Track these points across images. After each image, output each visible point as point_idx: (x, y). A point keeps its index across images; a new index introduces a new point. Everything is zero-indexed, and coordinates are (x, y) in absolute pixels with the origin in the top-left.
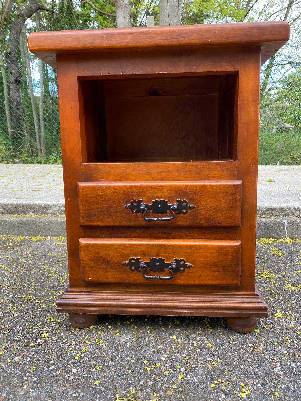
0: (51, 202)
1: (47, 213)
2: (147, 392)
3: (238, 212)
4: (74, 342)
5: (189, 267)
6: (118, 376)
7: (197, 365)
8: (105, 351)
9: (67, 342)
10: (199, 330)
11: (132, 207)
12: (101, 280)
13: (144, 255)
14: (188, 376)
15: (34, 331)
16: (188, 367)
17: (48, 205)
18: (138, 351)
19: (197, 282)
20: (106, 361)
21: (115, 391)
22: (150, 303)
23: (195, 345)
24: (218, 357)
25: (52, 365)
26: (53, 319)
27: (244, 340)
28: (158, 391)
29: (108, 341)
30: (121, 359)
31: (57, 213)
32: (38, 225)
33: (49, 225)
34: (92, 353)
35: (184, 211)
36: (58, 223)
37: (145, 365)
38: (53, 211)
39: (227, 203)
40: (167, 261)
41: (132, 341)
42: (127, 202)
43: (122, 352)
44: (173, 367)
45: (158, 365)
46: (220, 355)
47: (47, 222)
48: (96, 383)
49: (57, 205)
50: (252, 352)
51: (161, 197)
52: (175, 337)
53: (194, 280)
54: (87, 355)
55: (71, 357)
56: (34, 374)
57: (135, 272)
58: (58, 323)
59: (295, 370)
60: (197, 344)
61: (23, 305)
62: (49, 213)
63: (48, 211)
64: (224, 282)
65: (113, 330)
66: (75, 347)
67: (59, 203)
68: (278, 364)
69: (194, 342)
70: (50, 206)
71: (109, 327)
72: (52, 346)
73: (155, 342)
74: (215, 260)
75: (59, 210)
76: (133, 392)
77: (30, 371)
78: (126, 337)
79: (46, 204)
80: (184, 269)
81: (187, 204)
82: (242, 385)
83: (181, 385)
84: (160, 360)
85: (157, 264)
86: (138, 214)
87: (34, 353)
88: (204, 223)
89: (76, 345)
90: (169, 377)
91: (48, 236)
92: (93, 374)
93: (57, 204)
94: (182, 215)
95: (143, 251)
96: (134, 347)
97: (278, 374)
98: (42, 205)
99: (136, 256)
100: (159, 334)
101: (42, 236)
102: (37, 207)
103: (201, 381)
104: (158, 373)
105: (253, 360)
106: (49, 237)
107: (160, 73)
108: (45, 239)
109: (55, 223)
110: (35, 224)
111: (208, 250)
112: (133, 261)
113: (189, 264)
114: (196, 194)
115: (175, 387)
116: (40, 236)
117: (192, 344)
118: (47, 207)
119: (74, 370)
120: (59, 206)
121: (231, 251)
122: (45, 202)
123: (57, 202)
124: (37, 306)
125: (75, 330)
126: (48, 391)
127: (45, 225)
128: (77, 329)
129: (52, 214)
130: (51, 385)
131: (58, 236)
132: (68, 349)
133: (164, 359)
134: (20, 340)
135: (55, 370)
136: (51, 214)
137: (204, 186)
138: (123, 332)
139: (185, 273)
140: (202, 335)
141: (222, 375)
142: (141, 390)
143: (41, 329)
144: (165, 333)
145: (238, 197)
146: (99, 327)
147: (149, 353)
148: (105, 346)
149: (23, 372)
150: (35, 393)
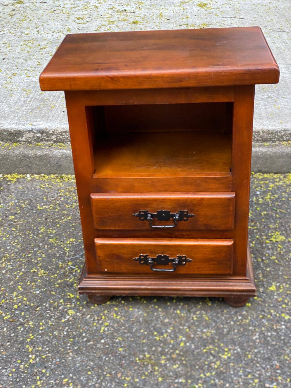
0: (23, 127)
1: (19, 141)
2: (157, 355)
3: (231, 220)
4: (96, 318)
5: (190, 261)
6: (136, 344)
7: (195, 335)
8: (123, 325)
9: (91, 317)
10: (200, 305)
11: (140, 216)
12: (115, 271)
13: (152, 253)
14: (188, 344)
15: (60, 308)
16: (188, 337)
17: (20, 131)
18: (149, 324)
19: (197, 272)
20: (125, 333)
21: (135, 355)
22: (157, 287)
23: (195, 319)
24: (212, 328)
25: (85, 337)
26: (72, 296)
27: (236, 313)
28: (165, 355)
29: (124, 316)
30: (136, 331)
31: (33, 141)
32: (13, 160)
33: (26, 160)
34: (113, 327)
35: (186, 219)
36: (37, 157)
37: (155, 336)
38: (26, 138)
39: (222, 212)
40: (171, 257)
41: (144, 316)
42: (135, 212)
43: (136, 325)
44: (176, 337)
45: (165, 335)
46: (214, 327)
47: (23, 157)
48: (120, 349)
49: (31, 131)
50: (240, 324)
51: (165, 208)
52: (178, 312)
53: (194, 271)
54: (110, 329)
55: (97, 330)
56: (74, 344)
57: (144, 265)
58: (78, 300)
59: (269, 338)
60: (197, 317)
61: (39, 281)
62: (21, 141)
63: (21, 138)
64: (219, 272)
65: (127, 306)
66: (98, 322)
67: (34, 127)
68: (258, 334)
69: (194, 316)
70: (23, 132)
71: (123, 302)
72: (79, 322)
73: (162, 316)
74: (212, 256)
75: (34, 137)
76: (148, 356)
77: (70, 342)
78: (138, 312)
79: (17, 129)
80: (186, 263)
81: (188, 213)
82: (226, 349)
83: (182, 351)
84: (166, 332)
85: (163, 259)
86: (145, 221)
87: (67, 328)
88: (203, 228)
89: (98, 320)
90: (173, 345)
91: (26, 173)
92: (117, 343)
93: (31, 129)
94: (183, 222)
95: (150, 249)
96: (146, 321)
97: (254, 342)
98: (12, 131)
99: (144, 253)
100: (165, 308)
101: (20, 174)
102: (5, 133)
103: (197, 347)
104: (165, 342)
105: (239, 330)
106: (28, 175)
107: (162, 103)
108: (24, 178)
109: (33, 157)
110: (8, 159)
111: (205, 249)
112: (142, 258)
113: (190, 259)
114: (195, 205)
115: (177, 352)
116: (16, 173)
117: (193, 318)
118: (19, 133)
119: (103, 341)
120: (33, 132)
121: (224, 250)
122: (16, 127)
123: (31, 127)
124: (53, 282)
125: (94, 306)
126: (88, 356)
127: (22, 160)
128: (96, 305)
129: (25, 141)
130: (88, 352)
131: (39, 174)
132: (93, 324)
133: (169, 331)
134: (51, 317)
135: (88, 341)
136: (24, 143)
137: (202, 199)
138: (135, 308)
139: (186, 266)
140: (201, 309)
141: (213, 343)
142: (153, 354)
143: (65, 305)
144: (171, 307)
145: (231, 208)
146: (114, 303)
147: (158, 326)
148: (122, 321)
149: (65, 343)
150: (79, 358)
